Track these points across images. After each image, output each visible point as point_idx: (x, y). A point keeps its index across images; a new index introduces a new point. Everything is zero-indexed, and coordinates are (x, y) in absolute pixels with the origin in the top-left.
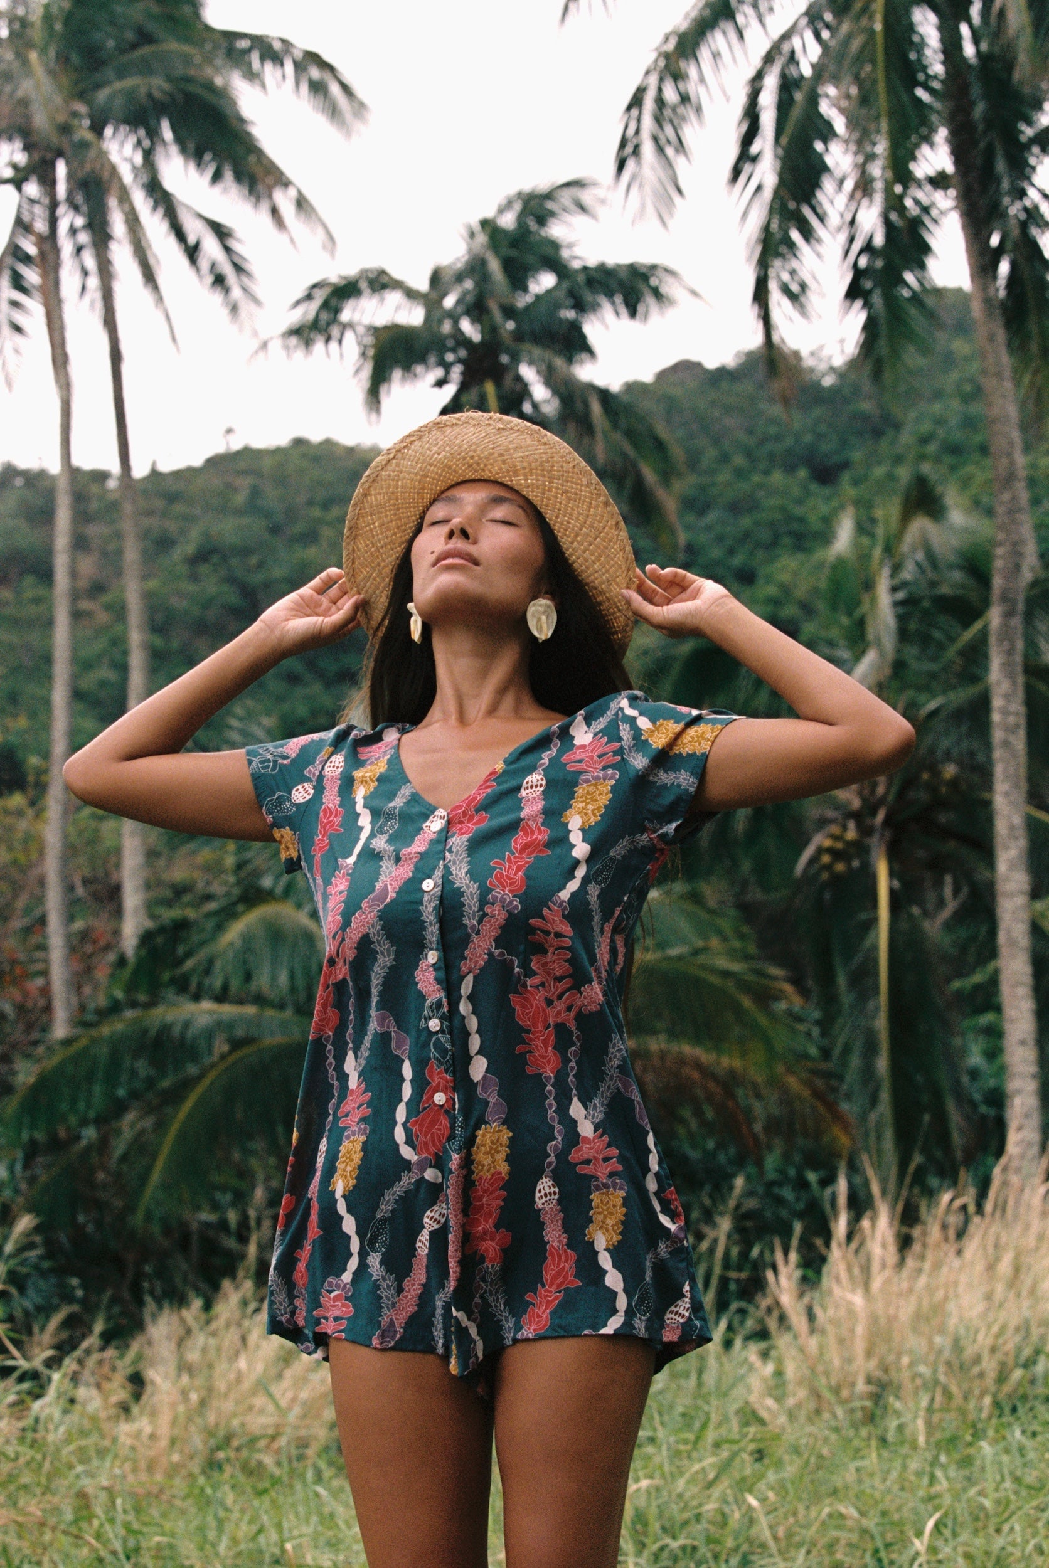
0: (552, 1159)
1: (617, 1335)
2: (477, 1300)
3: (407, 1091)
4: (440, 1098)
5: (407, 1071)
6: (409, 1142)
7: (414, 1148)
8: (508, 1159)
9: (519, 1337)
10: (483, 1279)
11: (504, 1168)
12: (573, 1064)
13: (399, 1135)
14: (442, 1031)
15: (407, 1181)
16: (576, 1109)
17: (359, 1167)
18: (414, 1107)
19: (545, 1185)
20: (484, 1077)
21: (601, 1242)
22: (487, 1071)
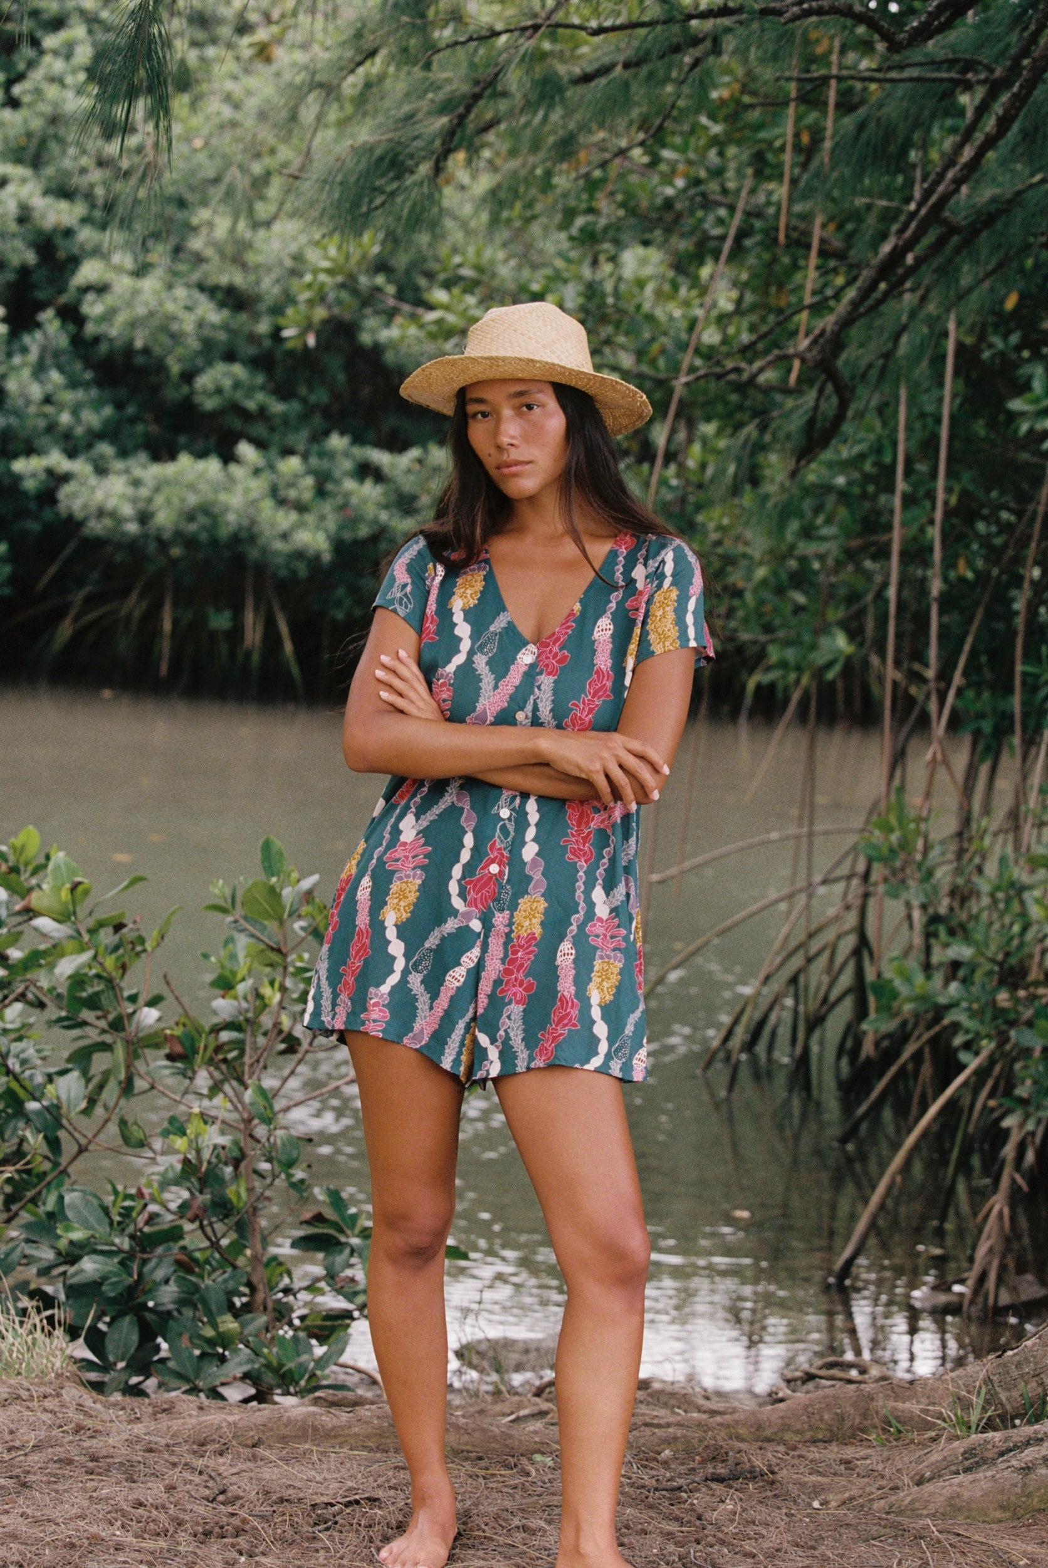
0: (574, 927)
1: (597, 1071)
2: (502, 1033)
3: (465, 856)
4: (494, 869)
5: (469, 840)
6: (462, 895)
7: (465, 900)
8: (542, 924)
9: (532, 1065)
10: (509, 1017)
11: (538, 930)
12: (605, 861)
13: (453, 887)
14: (509, 819)
15: (451, 925)
16: (598, 894)
17: (415, 905)
18: (469, 869)
19: (566, 947)
20: (533, 860)
21: (595, 998)
22: (538, 854)
